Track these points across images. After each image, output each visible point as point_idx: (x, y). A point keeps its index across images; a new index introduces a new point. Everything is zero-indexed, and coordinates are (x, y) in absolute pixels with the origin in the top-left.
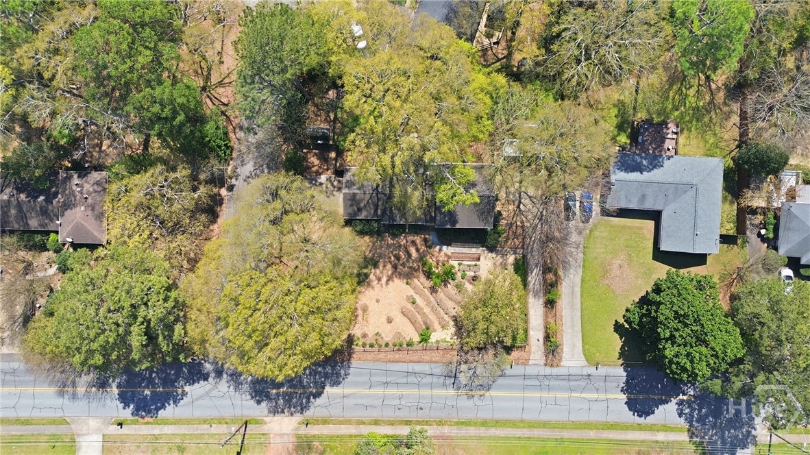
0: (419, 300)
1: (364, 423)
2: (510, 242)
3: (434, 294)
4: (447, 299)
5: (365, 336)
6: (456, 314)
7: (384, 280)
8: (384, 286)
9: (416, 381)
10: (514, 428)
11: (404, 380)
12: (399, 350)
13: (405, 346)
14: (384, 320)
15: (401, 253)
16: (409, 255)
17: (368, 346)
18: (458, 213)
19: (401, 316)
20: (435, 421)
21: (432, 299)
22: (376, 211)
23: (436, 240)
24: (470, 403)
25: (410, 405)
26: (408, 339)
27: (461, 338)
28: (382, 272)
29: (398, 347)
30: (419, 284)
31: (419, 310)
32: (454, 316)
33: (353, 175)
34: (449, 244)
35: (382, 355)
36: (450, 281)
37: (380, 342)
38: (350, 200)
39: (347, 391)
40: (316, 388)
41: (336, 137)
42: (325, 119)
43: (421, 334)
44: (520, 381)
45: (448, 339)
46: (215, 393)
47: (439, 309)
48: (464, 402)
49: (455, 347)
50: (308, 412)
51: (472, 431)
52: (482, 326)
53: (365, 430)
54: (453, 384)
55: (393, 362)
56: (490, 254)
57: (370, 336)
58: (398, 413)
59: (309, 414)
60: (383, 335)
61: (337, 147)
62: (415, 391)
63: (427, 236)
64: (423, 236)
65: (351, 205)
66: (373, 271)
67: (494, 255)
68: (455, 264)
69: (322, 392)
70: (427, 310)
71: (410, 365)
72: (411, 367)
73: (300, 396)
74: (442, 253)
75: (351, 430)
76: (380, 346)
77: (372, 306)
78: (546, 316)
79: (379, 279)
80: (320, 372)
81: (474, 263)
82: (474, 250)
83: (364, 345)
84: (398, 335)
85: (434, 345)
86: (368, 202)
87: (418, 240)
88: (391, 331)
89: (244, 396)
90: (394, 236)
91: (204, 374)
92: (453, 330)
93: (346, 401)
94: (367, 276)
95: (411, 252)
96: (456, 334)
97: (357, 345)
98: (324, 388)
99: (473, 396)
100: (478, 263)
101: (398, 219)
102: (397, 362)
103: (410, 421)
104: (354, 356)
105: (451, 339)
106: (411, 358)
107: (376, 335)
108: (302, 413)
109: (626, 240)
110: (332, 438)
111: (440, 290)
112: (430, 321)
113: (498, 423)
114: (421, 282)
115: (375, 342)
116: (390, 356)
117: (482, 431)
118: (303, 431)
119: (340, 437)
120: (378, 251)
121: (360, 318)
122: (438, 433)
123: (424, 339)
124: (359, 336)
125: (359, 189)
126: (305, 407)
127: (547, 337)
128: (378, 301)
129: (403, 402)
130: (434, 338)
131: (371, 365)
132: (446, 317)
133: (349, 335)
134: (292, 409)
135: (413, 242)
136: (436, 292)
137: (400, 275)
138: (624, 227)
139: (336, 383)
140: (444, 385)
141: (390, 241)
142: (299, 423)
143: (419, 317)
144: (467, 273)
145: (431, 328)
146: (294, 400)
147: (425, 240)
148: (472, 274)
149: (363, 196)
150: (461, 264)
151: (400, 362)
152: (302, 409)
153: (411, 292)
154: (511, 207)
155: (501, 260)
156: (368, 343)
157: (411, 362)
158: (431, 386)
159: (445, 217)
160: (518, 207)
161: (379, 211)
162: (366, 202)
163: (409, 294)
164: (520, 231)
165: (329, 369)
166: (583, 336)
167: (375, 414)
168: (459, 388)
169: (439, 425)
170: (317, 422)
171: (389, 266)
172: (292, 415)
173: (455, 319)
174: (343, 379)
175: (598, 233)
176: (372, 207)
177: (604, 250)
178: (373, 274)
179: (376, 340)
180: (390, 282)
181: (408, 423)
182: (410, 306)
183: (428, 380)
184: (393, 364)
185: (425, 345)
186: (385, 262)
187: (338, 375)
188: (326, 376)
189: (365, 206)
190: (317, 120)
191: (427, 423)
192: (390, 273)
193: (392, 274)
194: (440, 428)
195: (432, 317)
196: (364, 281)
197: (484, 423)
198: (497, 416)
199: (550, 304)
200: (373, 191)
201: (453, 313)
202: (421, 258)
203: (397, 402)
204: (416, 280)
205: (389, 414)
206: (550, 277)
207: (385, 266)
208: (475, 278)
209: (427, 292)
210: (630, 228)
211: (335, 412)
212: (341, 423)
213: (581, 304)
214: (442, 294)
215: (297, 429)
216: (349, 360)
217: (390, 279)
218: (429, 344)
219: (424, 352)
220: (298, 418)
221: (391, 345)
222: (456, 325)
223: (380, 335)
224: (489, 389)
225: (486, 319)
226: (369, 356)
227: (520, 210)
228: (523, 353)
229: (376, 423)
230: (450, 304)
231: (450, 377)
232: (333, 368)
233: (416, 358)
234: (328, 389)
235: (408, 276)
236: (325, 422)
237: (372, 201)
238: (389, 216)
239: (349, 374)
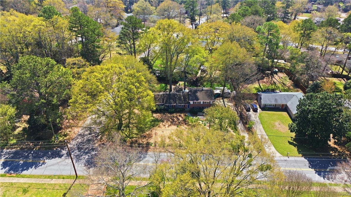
5: (156, 142)
8: (167, 127)
15: (174, 118)
18: (199, 96)
22: (163, 101)
23: (190, 115)
28: (165, 124)
34: (196, 116)
64: (184, 114)
66: (161, 123)
74: (194, 119)
83: (155, 146)
86: (160, 98)
90: (171, 113)
91: (60, 155)
97: (151, 145)
120: (164, 118)
124: (153, 142)
133: (148, 142)
135: (180, 116)
137: (175, 125)
141: (169, 115)
144: (207, 124)
150: (203, 122)
159: (193, 98)
174: (143, 159)
175: (263, 115)
177: (269, 120)
193: (171, 124)
196: (157, 126)
202: (184, 120)
204: (182, 126)
206: (247, 126)
207: (167, 122)
235: (178, 125)
238: (169, 102)
239: (146, 157)
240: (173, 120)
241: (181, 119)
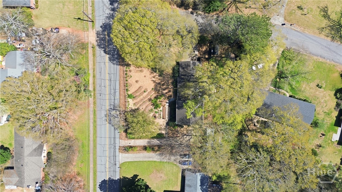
0: (145, 94)
1: (94, 72)
2: (170, 131)
3: (148, 100)
4: (146, 106)
5: (130, 71)
6: (140, 109)
7: (154, 79)
8: (151, 79)
9: (112, 93)
10: (93, 134)
11: (112, 88)
12: (125, 86)
13: (126, 88)
14: (137, 79)
15: (165, 86)
16: (164, 90)
17: (126, 72)
18: (182, 110)
19: (139, 86)
20: (95, 101)
21: (146, 99)
22: (183, 75)
23: (171, 101)
24: (103, 115)
25: (102, 90)
26: (129, 89)
27: (130, 112)
28: (157, 78)
29: (126, 85)
30: (153, 93)
31: (141, 94)
32: (139, 109)
33: (198, 65)
34: (169, 106)
35: (122, 78)
36: (154, 107)
37: (128, 78)
38: (188, 64)
39: (107, 64)
40: (108, 51)
41: (214, 58)
42: (222, 53)
43: (131, 95)
44: (113, 136)
45: (129, 106)
46: (105, 8)
47: (142, 102)
48: (103, 113)
49: (126, 109)
50: (98, 48)
51: (92, 116)
52: (135, 120)
53: (91, 72)
54: (111, 109)
55: (120, 83)
56: (165, 123)
57: (130, 73)
58: (98, 86)
59: (97, 48)
60: (131, 79)
61: (210, 58)
62: (107, 93)
63: (172, 97)
64: (173, 95)
65: (185, 65)
66: (158, 75)
67: (165, 125)
68: (161, 109)
69: (106, 54)
70: (141, 97)
71: (118, 90)
72: (118, 91)
73: (104, 44)
74: (165, 103)
75: (91, 66)
76: (126, 78)
77: (143, 74)
78: (140, 147)
79: (154, 77)
80: (115, 53)
81: (162, 116)
82: (167, 116)
83: (126, 71)
84: (131, 85)
85: (127, 100)
86: (187, 72)
87: (171, 93)
88: (132, 82)
89: (104, 20)
90: (172, 83)
91: (113, 3)
92: (133, 108)
93: (103, 64)
94: (155, 72)
95: (166, 90)
96: (132, 109)
97: (126, 68)
98: (108, 54)
99: (106, 117)
100: (162, 118)
101: (179, 85)
102: (120, 85)
103: (95, 91)
104: (122, 67)
105: (130, 107)
106: (121, 91)
107: (131, 76)
108: (97, 45)
109: (172, 180)
110: (87, 58)
111: (150, 102)
112: (137, 99)
113: (95, 127)
114: (153, 95)
115: (128, 75)
116: (122, 82)
117: (91, 121)
118: (90, 46)
119: (87, 62)
120: (166, 76)
121: (137, 69)
122: (90, 102)
123: (129, 96)
124: (130, 69)
125: (192, 68)
126: (100, 47)
127: (131, 147)
128: (145, 76)
129: (103, 88)
130: (129, 100)
131: (118, 74)
132: (139, 105)
133: (130, 65)
134: (99, 41)
135: (170, 91)
136: (149, 101)
137: (156, 86)
138: (177, 178)
139: (110, 59)
140: (111, 105)
141: (170, 81)
142: (93, 44)
143: (139, 94)
144: (157, 114)
145: (134, 99)
146: (103, 42)
147: (171, 96)
148: (157, 116)
149: (189, 69)
150: (161, 111)
151: (120, 86)
152: (99, 45)
153: (149, 91)
154: (185, 132)
155: (163, 128)
156: (127, 73)
157: (120, 91)
158: (110, 99)
159: (180, 104)
160: (185, 135)
161: (182, 77)
162: (187, 71)
163: (148, 90)
164: (175, 136)
165: (116, 56)
166: (132, 162)
167: (98, 76)
168: (109, 111)
169: (94, 103)
170: (94, 52)
171: (159, 81)
172: (97, 41)
173: (138, 109)
174: (112, 63)
175: (175, 168)
176: (185, 74)
177: (168, 170)
178: (156, 74)
179: (129, 76)
180: (153, 82)
181: (94, 90)
182: (143, 90)
183: (112, 98)
184: (119, 83)
185: (127, 97)
186: (161, 79)
187: (114, 60)
188: (113, 55)
189: (185, 71)
190: (222, 50)
191: (94, 98)
192: (157, 82)
193: (156, 83)
194: (93, 103)
195: (138, 99)
196: (153, 71)
197: (95, 121)
198: (98, 127)
199: (145, 148)
200: (191, 74)
201: (141, 108)
202: (163, 95)
203: (103, 85)
204: (154, 92)
205: (98, 82)
206: (156, 148)
207: (159, 79)
208: (155, 117)
209: (149, 97)
210: (177, 181)
211: (98, 59)
212: (94, 62)
213: (145, 161)
214: (148, 103)
215: (91, 43)
216: (120, 65)
217: (154, 82)
218: (127, 98)
219: (124, 96)
220: (95, 43)
221: (126, 82)
222: (136, 109)
223: (131, 77)
224: (109, 123)
225: (138, 122)
226: (122, 73)
227: (184, 136)
228: (125, 137)
229: (94, 76)
230: (144, 107)
231: (114, 107)
232: (117, 58)
233: (121, 93)
234: (108, 56)
235: (155, 89)
236: (94, 55)
237: (187, 74)
238: (181, 81)
239: (114, 65)
240: (163, 85)
241: (165, 92)
